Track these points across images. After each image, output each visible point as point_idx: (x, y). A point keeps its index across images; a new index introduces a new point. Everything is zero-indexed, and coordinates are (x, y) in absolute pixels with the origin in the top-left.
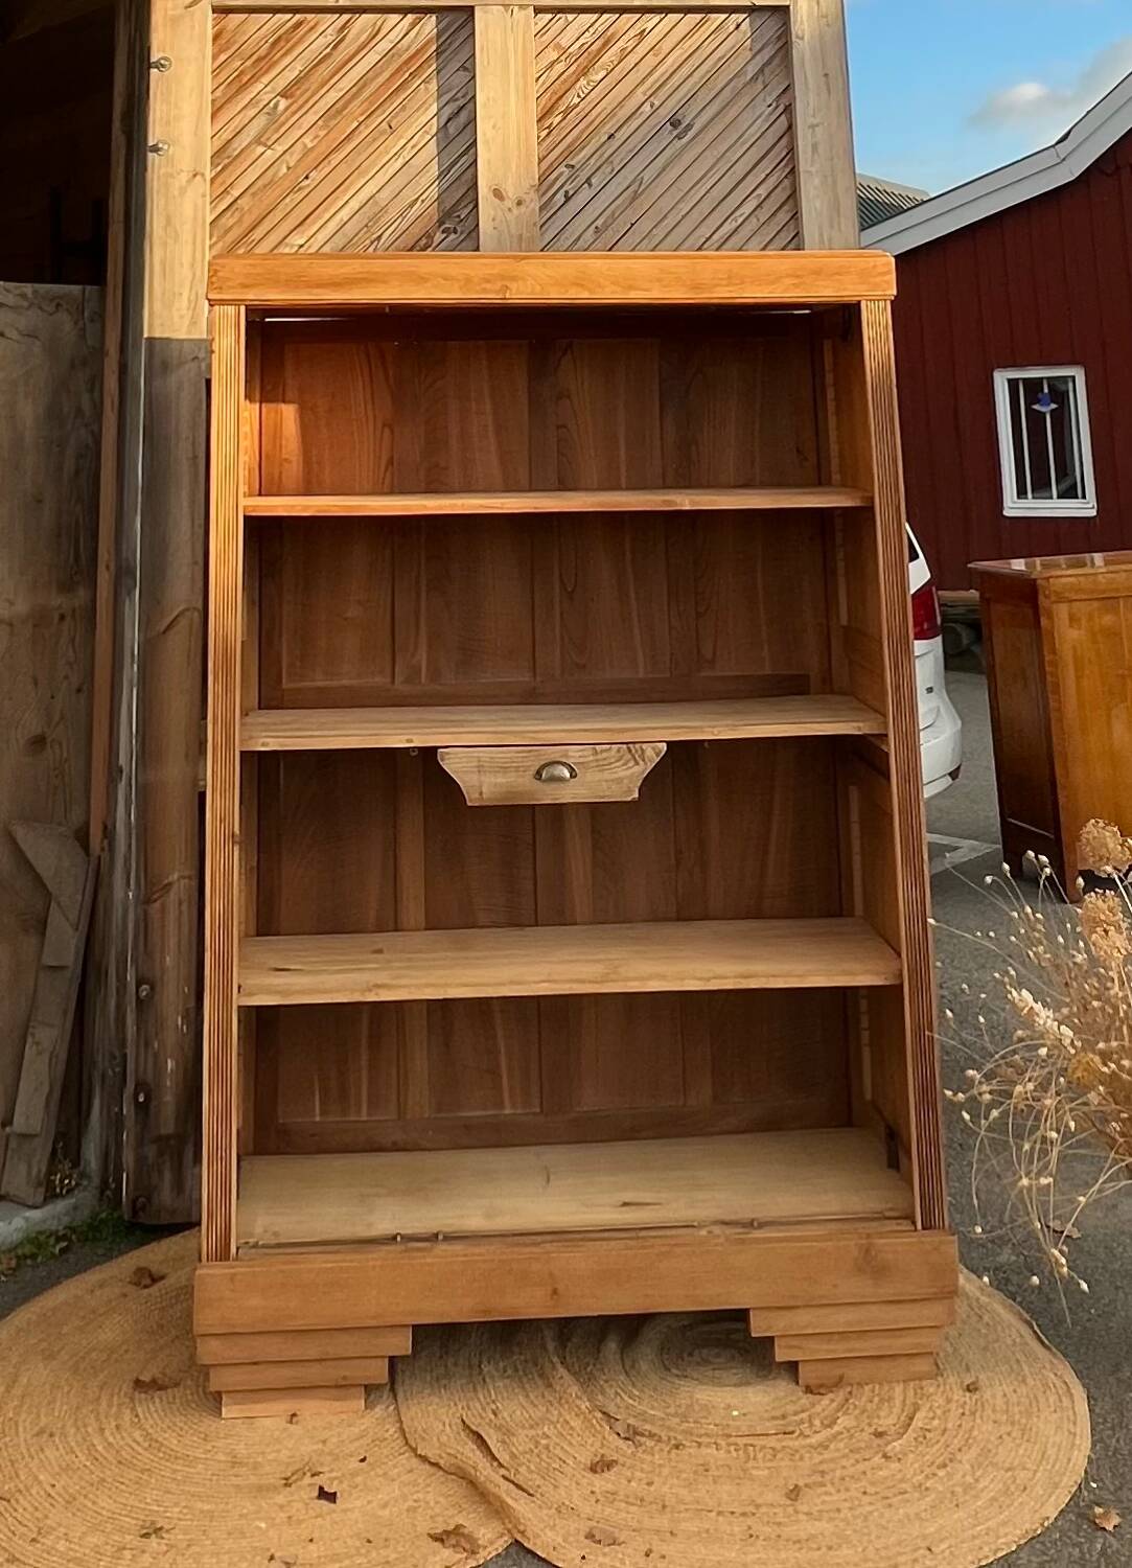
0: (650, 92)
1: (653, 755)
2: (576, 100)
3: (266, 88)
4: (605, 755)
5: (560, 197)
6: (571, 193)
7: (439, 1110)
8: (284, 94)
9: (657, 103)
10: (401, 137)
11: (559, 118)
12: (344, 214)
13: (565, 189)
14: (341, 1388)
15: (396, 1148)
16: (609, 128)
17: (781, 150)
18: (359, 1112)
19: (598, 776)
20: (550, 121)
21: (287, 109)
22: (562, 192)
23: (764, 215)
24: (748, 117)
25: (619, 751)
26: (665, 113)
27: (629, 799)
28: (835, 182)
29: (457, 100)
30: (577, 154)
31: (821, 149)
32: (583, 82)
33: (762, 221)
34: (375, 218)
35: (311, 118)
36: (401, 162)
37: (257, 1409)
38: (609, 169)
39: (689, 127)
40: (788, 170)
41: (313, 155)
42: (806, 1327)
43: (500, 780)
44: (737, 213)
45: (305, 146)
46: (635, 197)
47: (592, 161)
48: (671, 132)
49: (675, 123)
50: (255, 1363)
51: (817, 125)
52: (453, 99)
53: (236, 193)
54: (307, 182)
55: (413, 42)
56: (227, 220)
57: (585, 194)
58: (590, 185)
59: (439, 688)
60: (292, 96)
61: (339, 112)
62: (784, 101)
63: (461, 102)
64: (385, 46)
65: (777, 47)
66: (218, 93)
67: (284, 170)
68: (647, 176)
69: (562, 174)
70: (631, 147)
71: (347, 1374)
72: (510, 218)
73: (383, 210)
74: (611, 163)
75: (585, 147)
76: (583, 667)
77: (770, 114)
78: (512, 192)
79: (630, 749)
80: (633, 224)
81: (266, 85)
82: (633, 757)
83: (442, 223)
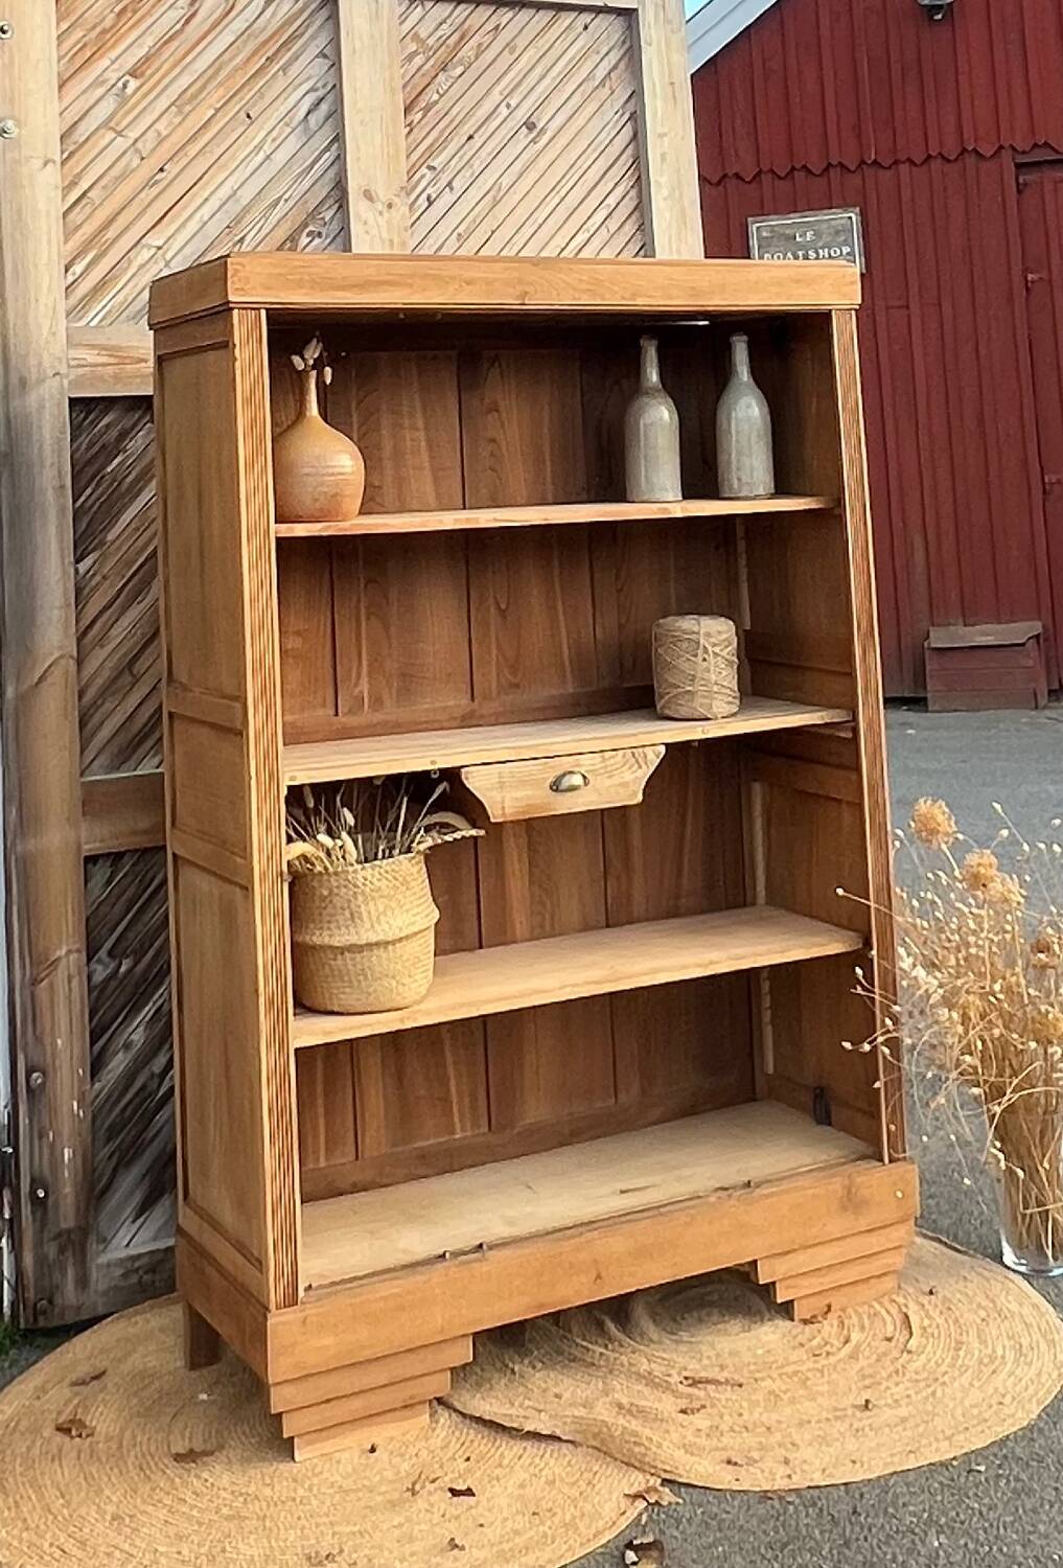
0: (507, 91)
1: (654, 757)
2: (436, 97)
3: (112, 65)
4: (612, 761)
5: (422, 202)
6: (434, 196)
7: (395, 1145)
8: (133, 73)
9: (513, 103)
10: (260, 129)
11: (420, 115)
12: (206, 212)
13: (427, 191)
14: (409, 1406)
16: (467, 129)
17: (627, 159)
19: (607, 782)
20: (412, 117)
21: (137, 90)
22: (424, 196)
23: (613, 225)
24: (597, 123)
25: (624, 756)
26: (521, 115)
27: (634, 803)
28: (681, 193)
29: (316, 90)
30: (439, 154)
31: (668, 157)
32: (441, 77)
33: (612, 232)
34: (238, 219)
35: (163, 103)
36: (262, 155)
38: (468, 175)
39: (544, 131)
40: (635, 179)
41: (166, 145)
44: (589, 223)
45: (159, 134)
46: (494, 203)
47: (454, 162)
48: (526, 136)
49: (530, 125)
50: (329, 1400)
51: (665, 134)
52: (313, 89)
53: (84, 185)
54: (162, 176)
55: (269, 21)
56: (76, 216)
57: (448, 198)
58: (452, 189)
60: (141, 76)
61: (194, 97)
62: (631, 107)
63: (320, 93)
64: (239, 25)
65: (622, 52)
66: (64, 64)
67: (136, 161)
68: (506, 182)
70: (487, 151)
71: (416, 1392)
72: (382, 221)
73: (246, 209)
74: (471, 167)
75: (445, 148)
76: (517, 686)
77: (617, 121)
78: (382, 193)
79: (633, 754)
80: (493, 232)
81: (113, 62)
82: (637, 761)
83: (306, 226)
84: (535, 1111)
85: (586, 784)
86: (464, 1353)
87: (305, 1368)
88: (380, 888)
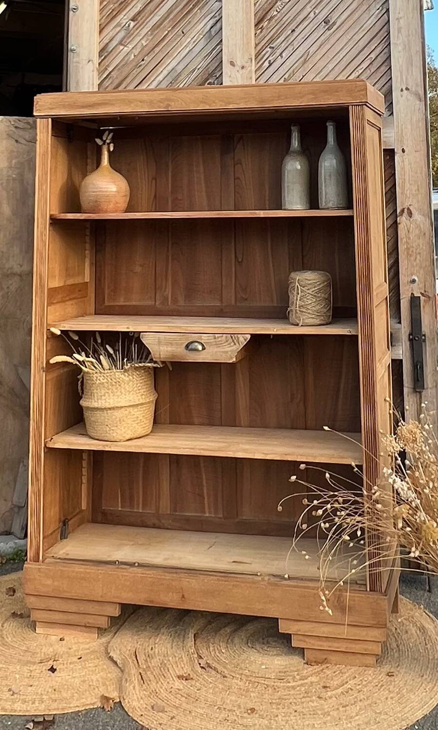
0: (314, 6)
1: (243, 340)
2: (276, 13)
4: (220, 339)
5: (266, 64)
6: (272, 61)
7: (174, 511)
8: (133, 20)
9: (317, 12)
10: (188, 37)
11: (266, 23)
12: (160, 78)
13: (269, 59)
14: (87, 627)
15: (154, 526)
16: (292, 27)
17: (383, 33)
18: (138, 508)
19: (216, 350)
20: (262, 25)
21: (134, 27)
22: (268, 61)
23: (373, 67)
24: (366, 16)
25: (226, 337)
26: (321, 17)
27: (231, 362)
28: (410, 48)
29: (216, 17)
30: (276, 41)
31: (403, 31)
32: (278, 3)
33: (372, 71)
34: (176, 79)
35: (145, 31)
36: (188, 49)
37: (51, 631)
38: (292, 48)
39: (334, 23)
40: (387, 44)
41: (146, 49)
42: (307, 632)
43: (169, 349)
44: (359, 68)
45: (142, 45)
46: (305, 61)
47: (283, 44)
48: (324, 27)
49: (326, 21)
50: (51, 610)
51: (401, 18)
53: (110, 69)
54: (143, 62)
56: (106, 83)
57: (280, 61)
58: (282, 57)
59: (176, 307)
60: (137, 20)
61: (159, 26)
62: (384, 8)
63: (217, 18)
66: (103, 21)
67: (133, 57)
68: (312, 50)
69: (267, 52)
70: (302, 37)
71: (90, 621)
72: (239, 75)
73: (179, 75)
74: (293, 45)
75: (279, 37)
76: (246, 299)
77: (378, 14)
78: (239, 62)
79: (232, 337)
80: (303, 77)
81: (124, 16)
82: (233, 341)
83: (208, 80)
84: (248, 514)
85: (204, 349)
86: (116, 612)
87: (38, 591)
88: (103, 383)
